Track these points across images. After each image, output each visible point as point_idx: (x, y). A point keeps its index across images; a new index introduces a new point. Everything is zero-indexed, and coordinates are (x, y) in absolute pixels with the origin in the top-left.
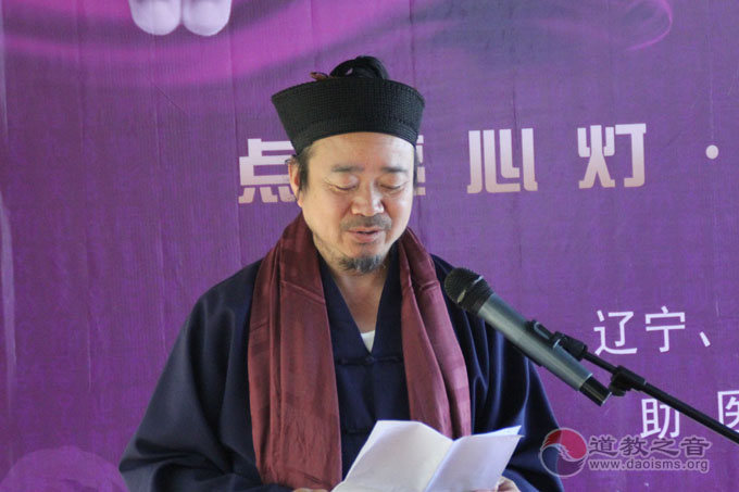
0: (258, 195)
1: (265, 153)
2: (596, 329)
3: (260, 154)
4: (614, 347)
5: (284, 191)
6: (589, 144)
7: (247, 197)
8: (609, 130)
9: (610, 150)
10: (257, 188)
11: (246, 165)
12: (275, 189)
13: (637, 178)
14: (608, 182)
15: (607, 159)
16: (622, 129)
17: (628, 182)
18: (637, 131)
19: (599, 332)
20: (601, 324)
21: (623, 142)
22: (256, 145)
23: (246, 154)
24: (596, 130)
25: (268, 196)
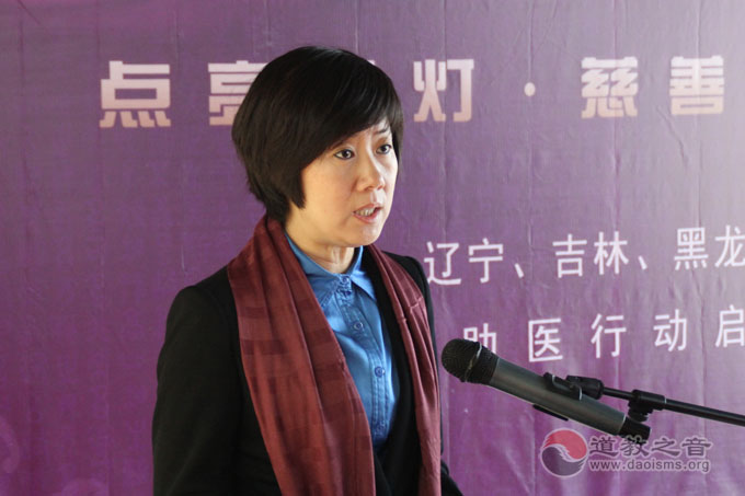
0: (118, 119)
1: (127, 76)
2: (426, 260)
3: (121, 77)
4: (441, 278)
5: (144, 117)
6: (424, 78)
7: (108, 121)
8: (442, 65)
9: (443, 84)
10: (118, 112)
11: (108, 87)
12: (135, 113)
13: (464, 114)
14: (440, 117)
15: (439, 93)
16: (454, 64)
17: (458, 117)
18: (466, 67)
19: (428, 264)
20: (429, 255)
21: (454, 77)
22: (117, 68)
23: (107, 76)
24: (430, 64)
25: (128, 121)
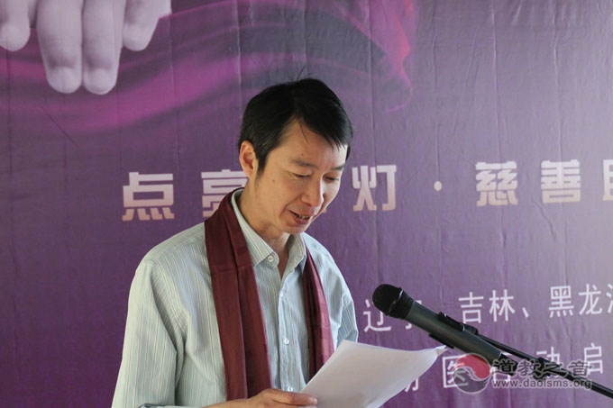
0: (136, 214)
1: (141, 183)
2: (365, 313)
3: (137, 184)
4: (377, 326)
5: (155, 212)
6: (360, 179)
7: (128, 216)
8: (373, 170)
9: (374, 183)
10: (136, 209)
11: (128, 192)
12: (148, 210)
13: (390, 205)
14: (372, 207)
15: (371, 189)
16: (381, 169)
17: (385, 207)
18: (391, 170)
19: (366, 316)
20: (367, 310)
21: (382, 178)
22: (135, 177)
23: (127, 183)
24: (364, 169)
25: (143, 216)
